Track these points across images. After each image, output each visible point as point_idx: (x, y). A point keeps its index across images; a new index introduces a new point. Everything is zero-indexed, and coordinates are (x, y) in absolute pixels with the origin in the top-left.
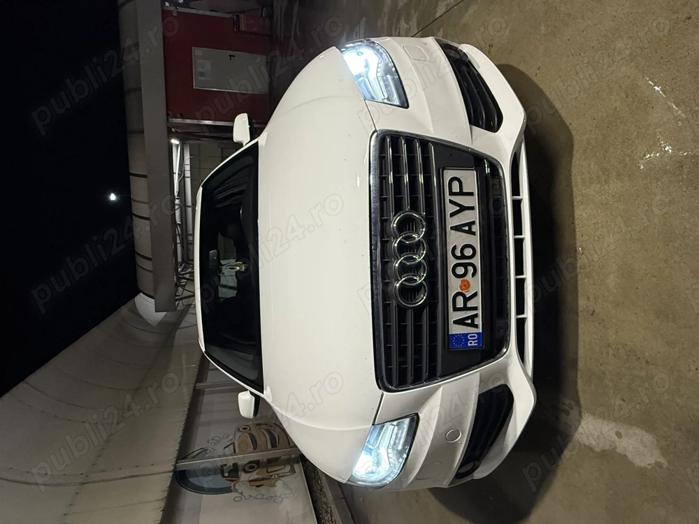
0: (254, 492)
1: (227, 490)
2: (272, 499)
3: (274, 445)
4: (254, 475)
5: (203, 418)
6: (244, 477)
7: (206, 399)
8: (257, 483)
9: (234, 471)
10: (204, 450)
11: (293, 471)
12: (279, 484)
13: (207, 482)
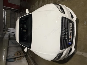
0: (19, 61)
1: (14, 61)
2: (21, 62)
3: (21, 54)
4: (18, 59)
5: (9, 51)
6: (17, 59)
7: (9, 48)
8: (19, 60)
9: (15, 58)
10: (10, 56)
11: (24, 58)
12: (22, 59)
13: (11, 60)
